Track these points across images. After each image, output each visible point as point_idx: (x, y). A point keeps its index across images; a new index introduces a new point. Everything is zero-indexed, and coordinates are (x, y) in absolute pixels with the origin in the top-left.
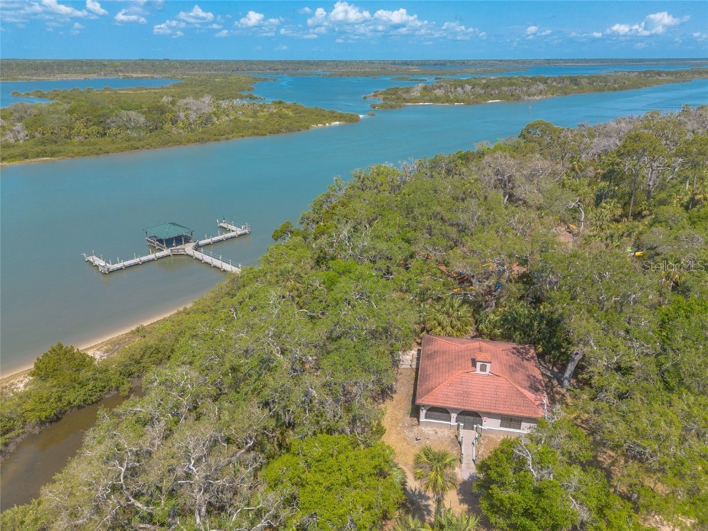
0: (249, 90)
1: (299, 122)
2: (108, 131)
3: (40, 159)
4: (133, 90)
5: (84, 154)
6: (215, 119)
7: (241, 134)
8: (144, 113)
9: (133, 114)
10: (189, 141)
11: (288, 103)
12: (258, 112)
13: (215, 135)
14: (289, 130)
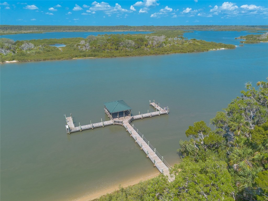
0: (181, 35)
1: (203, 48)
2: (119, 48)
3: (89, 58)
4: (138, 35)
5: (107, 57)
6: (164, 45)
7: (175, 52)
8: (135, 41)
9: (130, 41)
10: (150, 54)
11: (198, 40)
12: (184, 43)
13: (163, 52)
14: (198, 51)
